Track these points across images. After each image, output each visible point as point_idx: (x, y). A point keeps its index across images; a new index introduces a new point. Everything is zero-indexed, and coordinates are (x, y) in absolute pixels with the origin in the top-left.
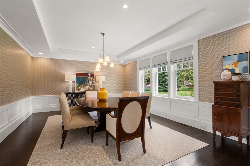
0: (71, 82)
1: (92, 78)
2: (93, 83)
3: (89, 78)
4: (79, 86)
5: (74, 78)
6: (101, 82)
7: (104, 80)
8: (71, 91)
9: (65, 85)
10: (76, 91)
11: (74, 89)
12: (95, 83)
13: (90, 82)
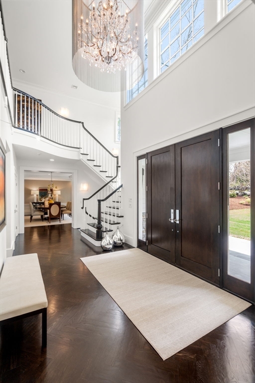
0: (35, 195)
1: (51, 192)
2: (51, 196)
3: (49, 192)
4: (42, 198)
5: (38, 192)
6: (57, 195)
7: (60, 194)
8: (36, 201)
9: (32, 197)
10: (39, 201)
11: (37, 200)
12: (53, 195)
13: (50, 195)
